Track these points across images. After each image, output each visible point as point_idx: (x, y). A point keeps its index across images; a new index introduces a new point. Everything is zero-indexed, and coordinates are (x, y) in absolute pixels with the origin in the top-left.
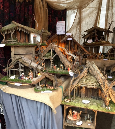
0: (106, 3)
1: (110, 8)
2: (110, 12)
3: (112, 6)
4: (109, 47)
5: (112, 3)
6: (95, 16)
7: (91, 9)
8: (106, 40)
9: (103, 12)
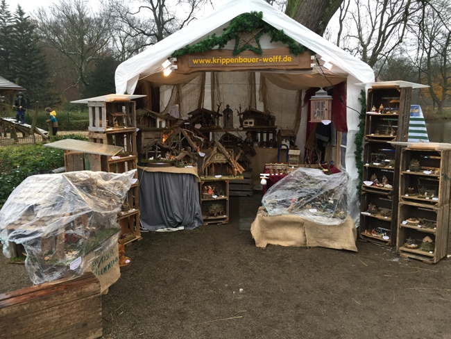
0: (210, 80)
1: (216, 86)
2: (216, 91)
3: (218, 84)
4: (219, 133)
5: (217, 81)
6: (197, 93)
7: (192, 85)
8: (216, 125)
9: (208, 91)
